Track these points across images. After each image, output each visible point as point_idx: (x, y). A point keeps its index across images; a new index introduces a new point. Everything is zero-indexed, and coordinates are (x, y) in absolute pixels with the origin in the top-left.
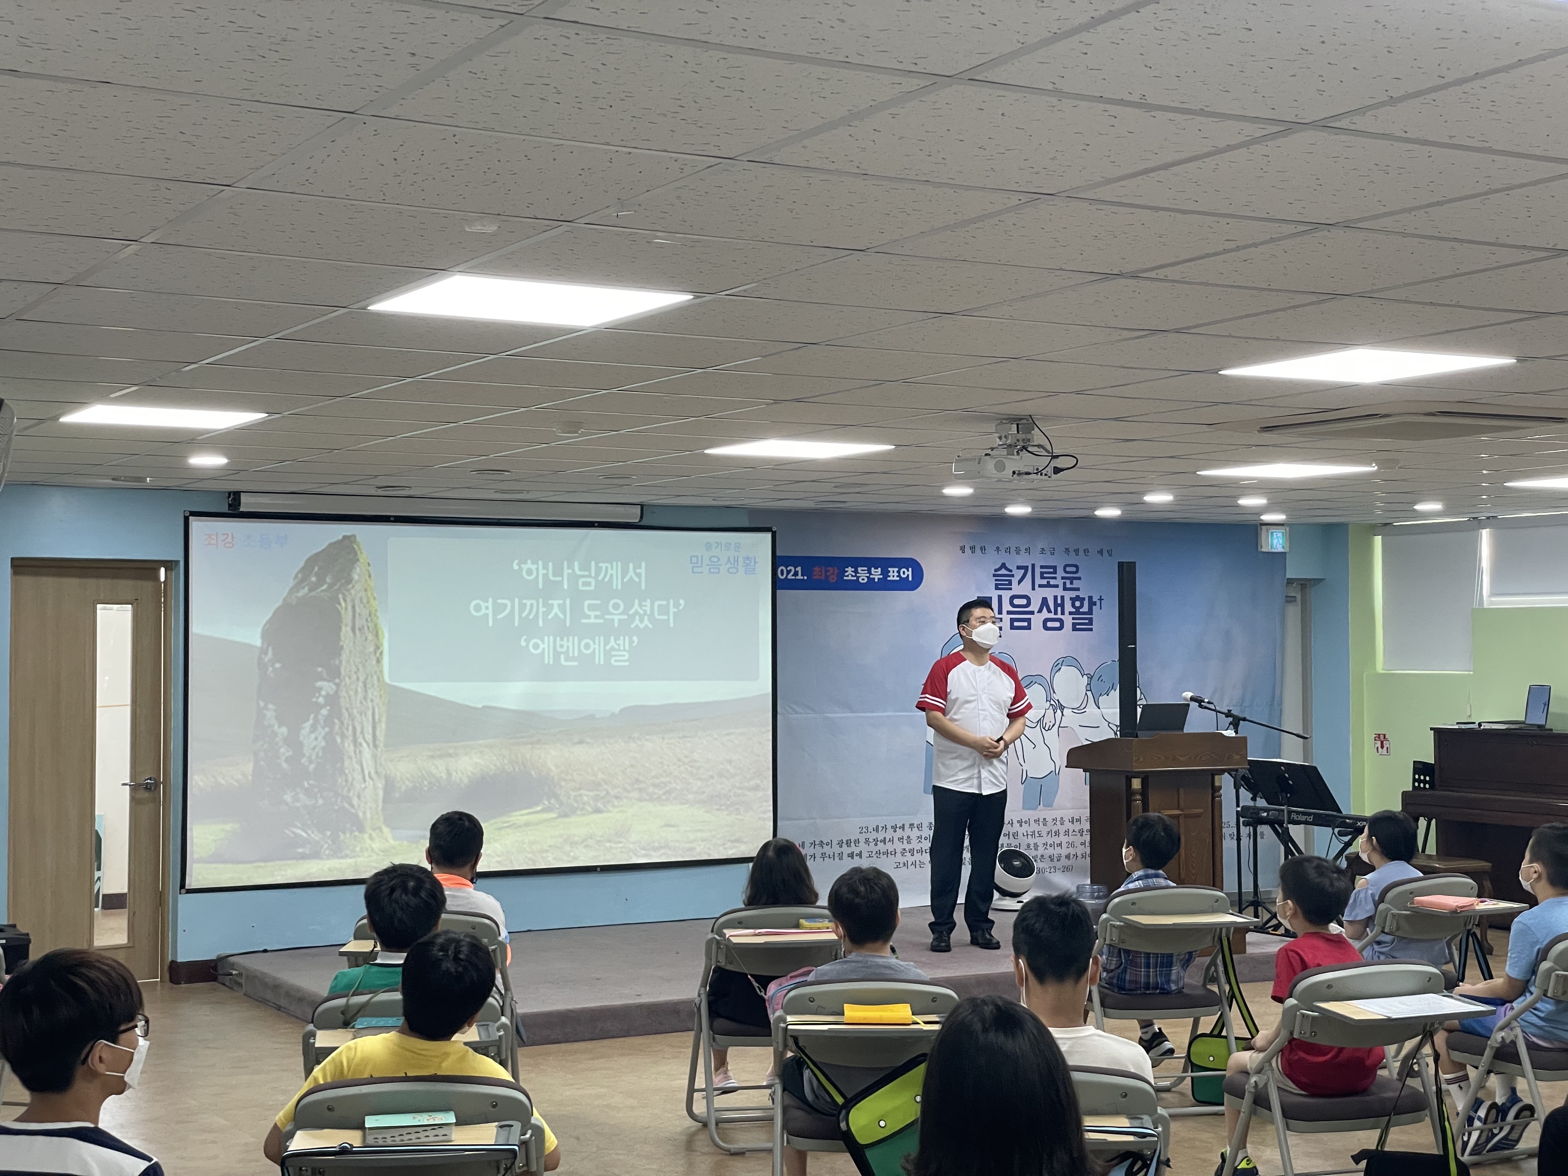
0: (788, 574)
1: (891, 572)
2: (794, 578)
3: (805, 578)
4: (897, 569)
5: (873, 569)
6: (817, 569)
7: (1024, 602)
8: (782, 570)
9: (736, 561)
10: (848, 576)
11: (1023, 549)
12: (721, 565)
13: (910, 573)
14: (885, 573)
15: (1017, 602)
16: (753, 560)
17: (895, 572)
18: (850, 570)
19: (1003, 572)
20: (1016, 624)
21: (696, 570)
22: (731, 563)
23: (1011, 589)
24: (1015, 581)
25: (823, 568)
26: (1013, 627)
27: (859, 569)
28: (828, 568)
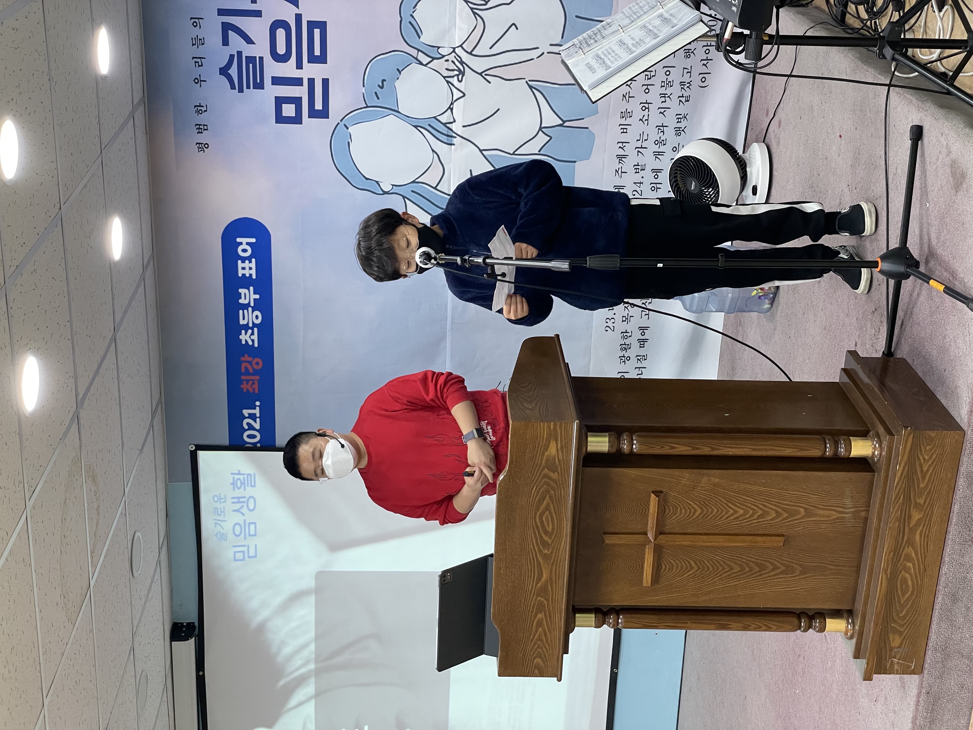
0: (254, 429)
1: (244, 272)
2: (258, 420)
3: (258, 403)
4: (239, 262)
5: (240, 301)
6: (245, 387)
7: (281, 33)
8: (249, 436)
9: (238, 500)
10: (253, 341)
11: (195, 32)
12: (245, 521)
13: (244, 240)
14: (246, 282)
15: (281, 49)
16: (236, 477)
17: (243, 265)
18: (244, 337)
19: (233, 71)
20: (317, 52)
21: (252, 553)
22: (243, 506)
23: (261, 59)
24: (248, 51)
25: (243, 377)
26: (322, 59)
27: (242, 322)
28: (243, 370)
